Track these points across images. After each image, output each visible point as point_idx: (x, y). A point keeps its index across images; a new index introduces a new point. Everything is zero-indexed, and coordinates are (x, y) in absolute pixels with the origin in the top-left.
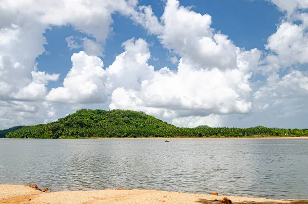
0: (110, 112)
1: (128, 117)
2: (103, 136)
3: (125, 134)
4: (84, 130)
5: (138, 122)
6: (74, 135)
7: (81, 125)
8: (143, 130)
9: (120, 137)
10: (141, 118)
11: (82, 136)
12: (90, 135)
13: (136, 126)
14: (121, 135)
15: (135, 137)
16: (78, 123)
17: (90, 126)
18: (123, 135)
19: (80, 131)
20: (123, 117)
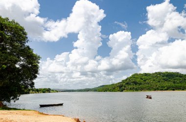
0: (153, 74)
1: (167, 76)
2: (150, 90)
3: (166, 88)
4: (137, 86)
5: (175, 79)
6: (131, 89)
7: (135, 83)
8: (179, 85)
9: (162, 90)
10: (177, 76)
11: (137, 90)
12: (142, 89)
13: (174, 82)
14: (162, 89)
15: (174, 90)
16: (133, 82)
17: (141, 84)
18: (164, 89)
19: (135, 87)
20: (163, 77)
